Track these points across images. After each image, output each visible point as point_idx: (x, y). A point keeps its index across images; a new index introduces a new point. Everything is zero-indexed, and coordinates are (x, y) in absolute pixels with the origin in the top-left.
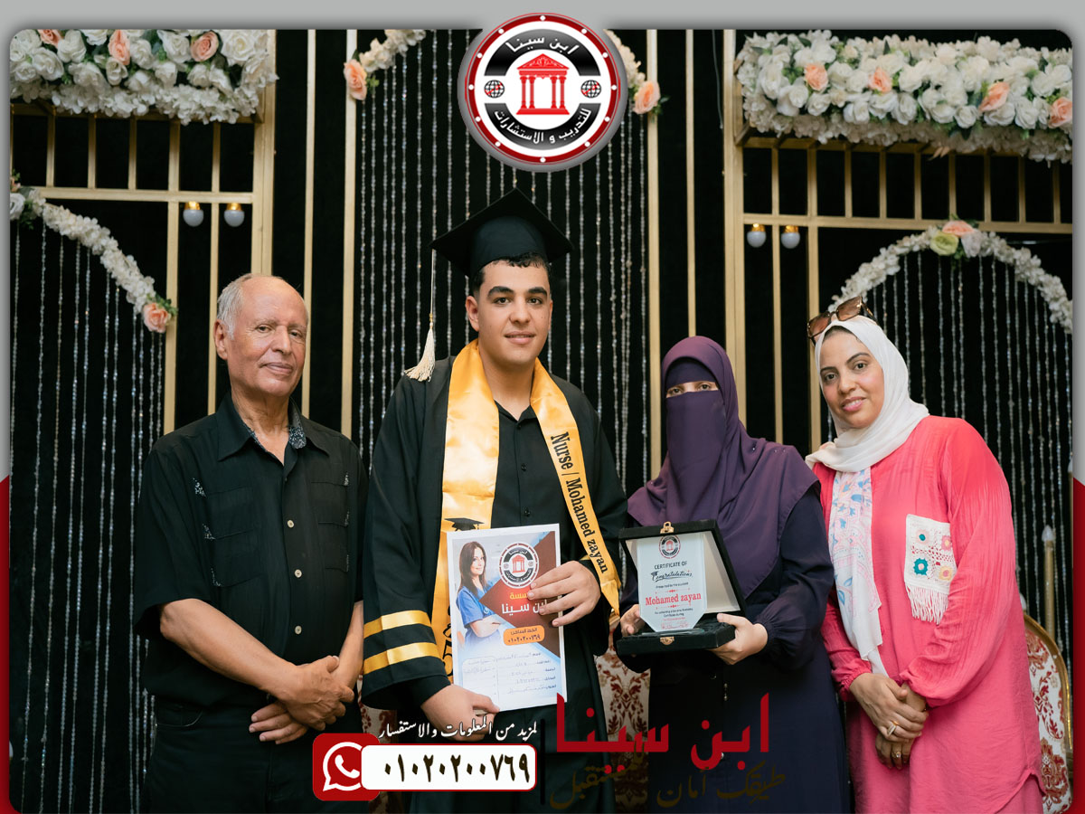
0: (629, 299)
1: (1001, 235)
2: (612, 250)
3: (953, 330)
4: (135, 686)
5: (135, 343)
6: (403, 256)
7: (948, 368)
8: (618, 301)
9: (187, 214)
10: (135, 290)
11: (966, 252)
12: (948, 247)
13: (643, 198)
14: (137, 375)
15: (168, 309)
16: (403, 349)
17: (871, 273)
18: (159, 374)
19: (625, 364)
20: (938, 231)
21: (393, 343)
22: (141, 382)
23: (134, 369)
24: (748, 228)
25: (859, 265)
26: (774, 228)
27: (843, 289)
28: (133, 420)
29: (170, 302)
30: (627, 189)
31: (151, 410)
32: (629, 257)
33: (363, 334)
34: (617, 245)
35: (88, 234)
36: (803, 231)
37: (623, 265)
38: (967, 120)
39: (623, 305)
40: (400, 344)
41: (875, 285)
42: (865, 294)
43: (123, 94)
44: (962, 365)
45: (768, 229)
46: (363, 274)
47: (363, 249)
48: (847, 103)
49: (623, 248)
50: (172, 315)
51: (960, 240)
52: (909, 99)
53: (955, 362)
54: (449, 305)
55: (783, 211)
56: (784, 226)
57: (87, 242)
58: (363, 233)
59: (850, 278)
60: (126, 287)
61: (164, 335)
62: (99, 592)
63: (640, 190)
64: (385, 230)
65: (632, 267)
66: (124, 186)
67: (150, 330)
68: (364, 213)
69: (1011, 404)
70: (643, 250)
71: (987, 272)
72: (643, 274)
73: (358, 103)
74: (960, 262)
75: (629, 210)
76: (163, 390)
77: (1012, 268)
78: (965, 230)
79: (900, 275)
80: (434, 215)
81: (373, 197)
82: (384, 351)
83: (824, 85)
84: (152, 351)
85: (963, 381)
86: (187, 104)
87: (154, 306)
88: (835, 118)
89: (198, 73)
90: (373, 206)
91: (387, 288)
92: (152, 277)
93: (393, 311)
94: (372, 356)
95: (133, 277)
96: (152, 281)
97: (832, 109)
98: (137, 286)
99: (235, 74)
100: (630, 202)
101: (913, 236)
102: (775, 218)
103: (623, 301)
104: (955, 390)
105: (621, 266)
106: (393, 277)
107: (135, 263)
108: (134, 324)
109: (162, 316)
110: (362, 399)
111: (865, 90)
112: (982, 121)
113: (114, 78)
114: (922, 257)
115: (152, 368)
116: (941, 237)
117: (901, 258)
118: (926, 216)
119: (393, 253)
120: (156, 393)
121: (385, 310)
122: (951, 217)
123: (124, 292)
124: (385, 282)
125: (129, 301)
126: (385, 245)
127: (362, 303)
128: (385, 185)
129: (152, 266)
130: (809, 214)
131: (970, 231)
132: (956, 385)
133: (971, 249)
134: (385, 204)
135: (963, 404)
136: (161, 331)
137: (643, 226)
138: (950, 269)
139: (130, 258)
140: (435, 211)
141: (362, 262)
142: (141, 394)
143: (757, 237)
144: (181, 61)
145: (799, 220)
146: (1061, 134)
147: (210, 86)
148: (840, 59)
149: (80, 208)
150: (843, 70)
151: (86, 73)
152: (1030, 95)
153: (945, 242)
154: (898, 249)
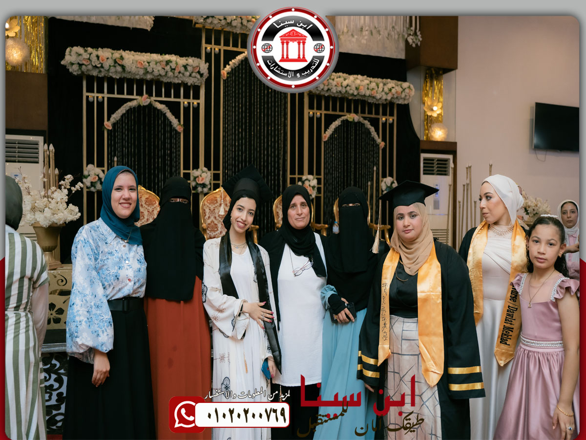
1: (362, 117)
5: (173, 133)
6: (233, 116)
7: (350, 146)
9: (185, 104)
10: (173, 121)
13: (287, 105)
15: (181, 126)
17: (335, 124)
18: (179, 141)
19: (282, 143)
20: (349, 116)
21: (231, 136)
22: (175, 143)
23: (173, 140)
24: (309, 113)
25: (333, 122)
27: (329, 128)
28: (173, 152)
30: (283, 102)
32: (283, 118)
33: (224, 134)
34: (281, 115)
35: (164, 108)
36: (321, 114)
37: (282, 120)
38: (355, 93)
40: (233, 136)
41: (336, 127)
42: (334, 129)
43: (176, 79)
45: (314, 113)
46: (224, 120)
48: (332, 88)
51: (354, 118)
52: (344, 88)
55: (317, 109)
56: (317, 113)
57: (163, 111)
58: (224, 110)
59: (331, 125)
63: (286, 103)
64: (229, 109)
65: (284, 121)
66: (171, 97)
67: (177, 131)
69: (363, 154)
70: (286, 117)
71: (359, 125)
72: (286, 122)
73: (224, 80)
74: (354, 123)
77: (364, 124)
79: (341, 125)
80: (240, 107)
81: (227, 102)
82: (229, 137)
83: (327, 84)
84: (178, 136)
86: (190, 81)
87: (178, 126)
88: (329, 91)
89: (194, 74)
91: (230, 123)
93: (231, 128)
95: (173, 119)
96: (178, 120)
97: (329, 90)
99: (202, 75)
100: (284, 106)
101: (344, 116)
102: (315, 111)
103: (282, 128)
106: (231, 121)
108: (173, 130)
109: (180, 128)
111: (336, 86)
112: (358, 94)
113: (176, 75)
114: (346, 121)
117: (342, 121)
118: (347, 112)
119: (231, 115)
120: (178, 146)
122: (352, 113)
123: (171, 122)
125: (172, 124)
126: (229, 113)
127: (224, 126)
128: (229, 99)
129: (177, 117)
130: (322, 110)
131: (356, 116)
133: (356, 120)
134: (229, 104)
136: (180, 131)
137: (286, 111)
138: (351, 124)
141: (224, 117)
142: (175, 146)
143: (311, 115)
144: (190, 72)
145: (320, 112)
146: (374, 97)
147: (196, 77)
148: (330, 79)
149: (161, 102)
150: (331, 81)
151: (170, 74)
152: (368, 89)
153: (351, 118)
154: (341, 119)
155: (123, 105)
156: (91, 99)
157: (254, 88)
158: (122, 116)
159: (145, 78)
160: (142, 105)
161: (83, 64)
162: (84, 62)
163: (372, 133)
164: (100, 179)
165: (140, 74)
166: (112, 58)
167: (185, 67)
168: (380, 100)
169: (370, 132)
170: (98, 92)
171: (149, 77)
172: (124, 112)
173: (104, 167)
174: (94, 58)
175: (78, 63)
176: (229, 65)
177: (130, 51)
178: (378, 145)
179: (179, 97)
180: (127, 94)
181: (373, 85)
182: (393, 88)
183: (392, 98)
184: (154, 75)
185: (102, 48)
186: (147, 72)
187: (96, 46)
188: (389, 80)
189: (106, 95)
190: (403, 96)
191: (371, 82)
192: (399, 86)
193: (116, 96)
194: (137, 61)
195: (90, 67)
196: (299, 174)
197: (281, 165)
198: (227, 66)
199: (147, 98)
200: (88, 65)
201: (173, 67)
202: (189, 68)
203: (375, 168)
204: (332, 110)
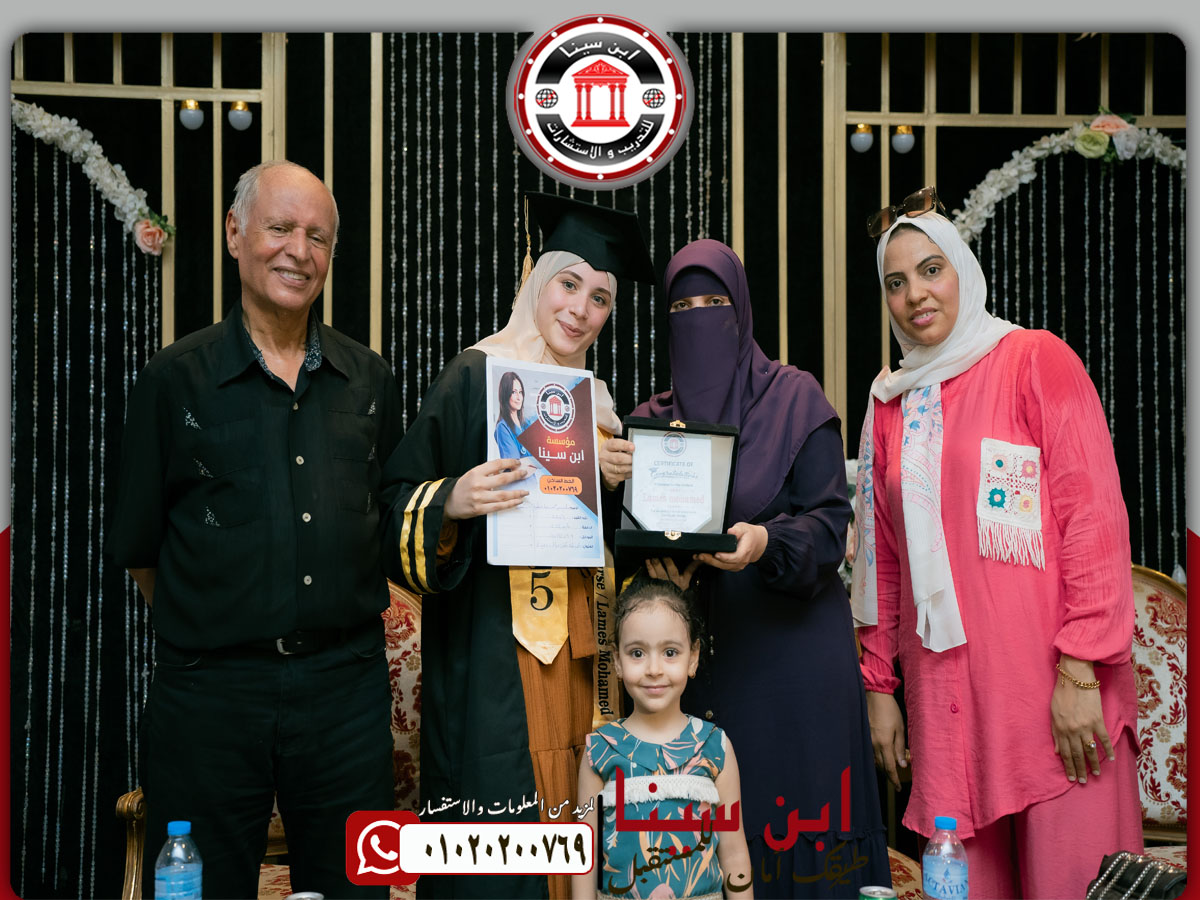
0: (708, 216)
1: (1163, 132)
2: (688, 158)
3: (1102, 250)
4: (132, 666)
5: (125, 269)
6: (441, 166)
7: (1095, 294)
8: (695, 218)
9: (183, 114)
10: (124, 204)
11: (1119, 153)
12: (1096, 148)
13: (725, 95)
14: (130, 306)
15: (163, 227)
16: (441, 276)
17: (1000, 181)
18: (155, 305)
20: (1085, 129)
21: (429, 268)
22: (134, 314)
23: (126, 299)
24: (851, 129)
25: (986, 172)
26: (882, 128)
27: (966, 202)
28: (126, 359)
29: (166, 219)
31: (146, 347)
32: (709, 166)
33: (394, 258)
34: (695, 150)
35: (66, 136)
36: (918, 132)
37: (701, 175)
39: (701, 223)
40: (439, 270)
41: (1005, 197)
42: (992, 207)
44: (1112, 291)
45: (876, 130)
46: (393, 188)
47: (393, 158)
49: (701, 155)
50: (169, 235)
51: (1111, 139)
53: (1103, 289)
54: (495, 224)
55: (894, 108)
56: (895, 125)
57: (66, 147)
58: (393, 139)
59: (975, 188)
60: (113, 201)
61: (160, 258)
62: (90, 558)
63: (722, 85)
64: (419, 134)
65: (711, 178)
66: (109, 80)
67: (144, 252)
68: (393, 114)
70: (725, 157)
71: (1146, 178)
72: (725, 186)
74: (1112, 166)
75: (709, 109)
76: (160, 323)
77: (1177, 172)
78: (1118, 127)
79: (1037, 183)
80: (477, 117)
81: (405, 95)
82: (419, 278)
84: (146, 277)
85: (1112, 310)
87: (147, 223)
90: (404, 105)
91: (422, 204)
92: (144, 190)
93: (429, 230)
94: (405, 285)
95: (121, 189)
96: (145, 194)
98: (128, 201)
100: (709, 100)
101: (1053, 136)
102: (884, 117)
103: (701, 218)
104: (1102, 322)
105: (699, 176)
106: (429, 191)
107: (124, 173)
108: (125, 245)
109: (158, 235)
110: (393, 334)
114: (1064, 161)
115: (147, 298)
116: (1089, 136)
117: (1038, 162)
118: (1069, 111)
119: (429, 162)
120: (152, 328)
121: (419, 230)
122: (1100, 110)
123: (111, 208)
124: (419, 196)
125: (118, 218)
126: (419, 153)
127: (393, 222)
128: (418, 80)
129: (144, 177)
130: (926, 110)
131: (1124, 127)
132: (1103, 316)
133: (1125, 151)
134: (419, 104)
135: (1112, 339)
136: (156, 253)
137: (725, 128)
138: (1100, 175)
139: (118, 168)
140: (477, 112)
141: (393, 173)
142: (135, 329)
143: (863, 139)
145: (914, 119)
153: (1093, 141)
154: (1034, 152)
179: (156, 81)
204: (984, 108)
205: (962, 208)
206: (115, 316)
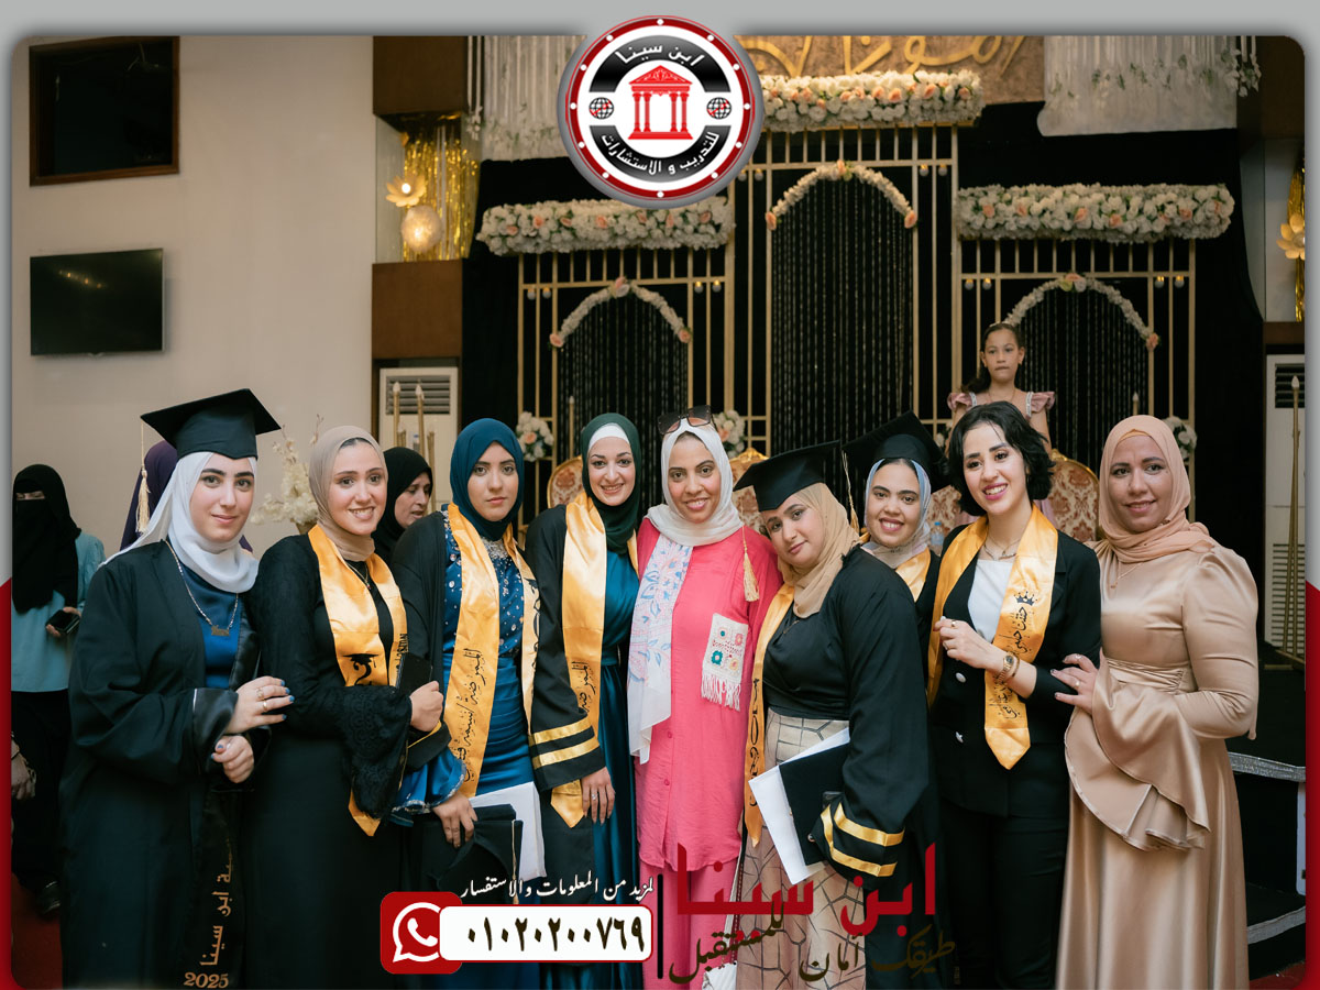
0: (904, 319)
1: (1099, 279)
2: (895, 295)
3: (1073, 329)
5: (675, 349)
8: (898, 320)
9: (696, 288)
10: (674, 324)
11: (1078, 289)
12: (1069, 287)
13: (910, 269)
14: (676, 362)
15: (689, 331)
17: (1028, 301)
18: (686, 361)
19: (901, 351)
20: (1064, 278)
21: (789, 344)
22: (678, 365)
23: (675, 359)
24: (964, 281)
25: (1022, 297)
26: (977, 280)
27: (1014, 309)
29: (689, 328)
32: (903, 298)
33: (775, 340)
34: (898, 292)
35: (655, 299)
36: (993, 281)
37: (901, 302)
38: (1067, 227)
39: (901, 322)
41: (1030, 308)
42: (1025, 312)
43: (670, 240)
45: (975, 281)
46: (775, 312)
47: (775, 300)
48: (1006, 222)
49: (901, 294)
50: (691, 334)
51: (1074, 283)
52: (1037, 218)
55: (983, 271)
56: (983, 279)
57: (654, 304)
58: (775, 293)
59: (1018, 304)
60: (670, 322)
61: (687, 344)
63: (909, 265)
64: (785, 290)
65: (904, 303)
66: (670, 275)
67: (681, 341)
68: (775, 283)
69: (1103, 366)
73: (773, 232)
74: (1078, 293)
76: (687, 368)
77: (1105, 295)
78: (1078, 278)
79: (1044, 302)
81: (780, 275)
82: (785, 347)
83: (993, 213)
84: (682, 351)
85: (1077, 355)
86: (696, 242)
87: (683, 331)
88: (1001, 229)
89: (702, 228)
90: (780, 279)
91: (787, 318)
92: (682, 317)
93: (789, 328)
94: (780, 350)
95: (673, 317)
96: (682, 319)
97: (997, 225)
98: (676, 322)
99: (718, 227)
100: (903, 271)
101: (1051, 281)
102: (978, 276)
104: (1073, 360)
105: (899, 302)
106: (789, 313)
107: (674, 311)
108: (674, 339)
109: (686, 335)
110: (775, 371)
111: (1014, 215)
112: (1074, 228)
113: (668, 234)
114: (1056, 292)
115: (683, 359)
116: (1066, 281)
117: (1045, 293)
118: (1059, 270)
119: (789, 301)
120: (684, 370)
121: (785, 328)
122: (1072, 271)
123: (669, 325)
124: (785, 315)
125: (672, 328)
126: (785, 298)
127: (775, 326)
128: (785, 269)
129: (682, 313)
130: (996, 272)
131: (1081, 278)
132: (1073, 358)
133: (1080, 288)
134: (785, 278)
136: (686, 341)
137: (911, 282)
138: (1071, 298)
139: (672, 310)
140: (809, 280)
142: (678, 370)
143: (969, 283)
144: (695, 224)
145: (992, 276)
146: (1118, 231)
147: (707, 233)
148: (1001, 202)
149: (651, 288)
150: (1002, 206)
151: (657, 233)
152: (1100, 212)
153: (1067, 284)
154: (1042, 289)
155: (583, 299)
156: (531, 295)
157: (837, 239)
158: (582, 322)
159: (613, 246)
160: (615, 297)
161: (507, 236)
162: (509, 232)
163: (1127, 315)
164: (540, 438)
165: (604, 241)
166: (553, 218)
167: (684, 216)
168: (1138, 236)
169: (1122, 314)
170: (542, 281)
171: (621, 243)
172: (586, 312)
173: (550, 415)
174: (524, 221)
175: (501, 236)
176: (783, 199)
177: (589, 199)
178: (1143, 342)
179: (684, 274)
180: (593, 279)
181: (1115, 202)
182: (1170, 203)
183: (1167, 228)
184: (627, 239)
185: (542, 202)
186: (616, 235)
187: (529, 200)
188: (1163, 185)
189: (556, 285)
190: (1200, 217)
191: (1108, 196)
192: (1189, 198)
193: (572, 284)
194: (595, 216)
195: (519, 239)
196: (939, 417)
197: (899, 400)
198: (780, 202)
199: (624, 282)
200: (516, 235)
201: (661, 220)
202: (690, 217)
203: (1136, 397)
204: (1021, 270)
205: (1011, 313)
206: (671, 365)
